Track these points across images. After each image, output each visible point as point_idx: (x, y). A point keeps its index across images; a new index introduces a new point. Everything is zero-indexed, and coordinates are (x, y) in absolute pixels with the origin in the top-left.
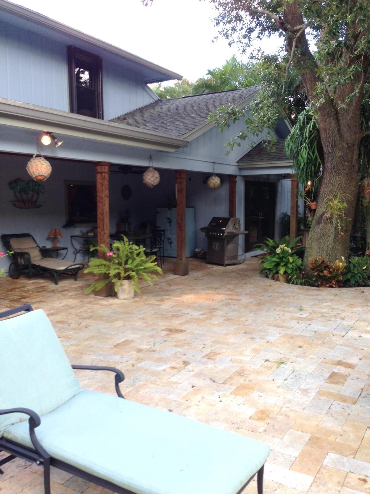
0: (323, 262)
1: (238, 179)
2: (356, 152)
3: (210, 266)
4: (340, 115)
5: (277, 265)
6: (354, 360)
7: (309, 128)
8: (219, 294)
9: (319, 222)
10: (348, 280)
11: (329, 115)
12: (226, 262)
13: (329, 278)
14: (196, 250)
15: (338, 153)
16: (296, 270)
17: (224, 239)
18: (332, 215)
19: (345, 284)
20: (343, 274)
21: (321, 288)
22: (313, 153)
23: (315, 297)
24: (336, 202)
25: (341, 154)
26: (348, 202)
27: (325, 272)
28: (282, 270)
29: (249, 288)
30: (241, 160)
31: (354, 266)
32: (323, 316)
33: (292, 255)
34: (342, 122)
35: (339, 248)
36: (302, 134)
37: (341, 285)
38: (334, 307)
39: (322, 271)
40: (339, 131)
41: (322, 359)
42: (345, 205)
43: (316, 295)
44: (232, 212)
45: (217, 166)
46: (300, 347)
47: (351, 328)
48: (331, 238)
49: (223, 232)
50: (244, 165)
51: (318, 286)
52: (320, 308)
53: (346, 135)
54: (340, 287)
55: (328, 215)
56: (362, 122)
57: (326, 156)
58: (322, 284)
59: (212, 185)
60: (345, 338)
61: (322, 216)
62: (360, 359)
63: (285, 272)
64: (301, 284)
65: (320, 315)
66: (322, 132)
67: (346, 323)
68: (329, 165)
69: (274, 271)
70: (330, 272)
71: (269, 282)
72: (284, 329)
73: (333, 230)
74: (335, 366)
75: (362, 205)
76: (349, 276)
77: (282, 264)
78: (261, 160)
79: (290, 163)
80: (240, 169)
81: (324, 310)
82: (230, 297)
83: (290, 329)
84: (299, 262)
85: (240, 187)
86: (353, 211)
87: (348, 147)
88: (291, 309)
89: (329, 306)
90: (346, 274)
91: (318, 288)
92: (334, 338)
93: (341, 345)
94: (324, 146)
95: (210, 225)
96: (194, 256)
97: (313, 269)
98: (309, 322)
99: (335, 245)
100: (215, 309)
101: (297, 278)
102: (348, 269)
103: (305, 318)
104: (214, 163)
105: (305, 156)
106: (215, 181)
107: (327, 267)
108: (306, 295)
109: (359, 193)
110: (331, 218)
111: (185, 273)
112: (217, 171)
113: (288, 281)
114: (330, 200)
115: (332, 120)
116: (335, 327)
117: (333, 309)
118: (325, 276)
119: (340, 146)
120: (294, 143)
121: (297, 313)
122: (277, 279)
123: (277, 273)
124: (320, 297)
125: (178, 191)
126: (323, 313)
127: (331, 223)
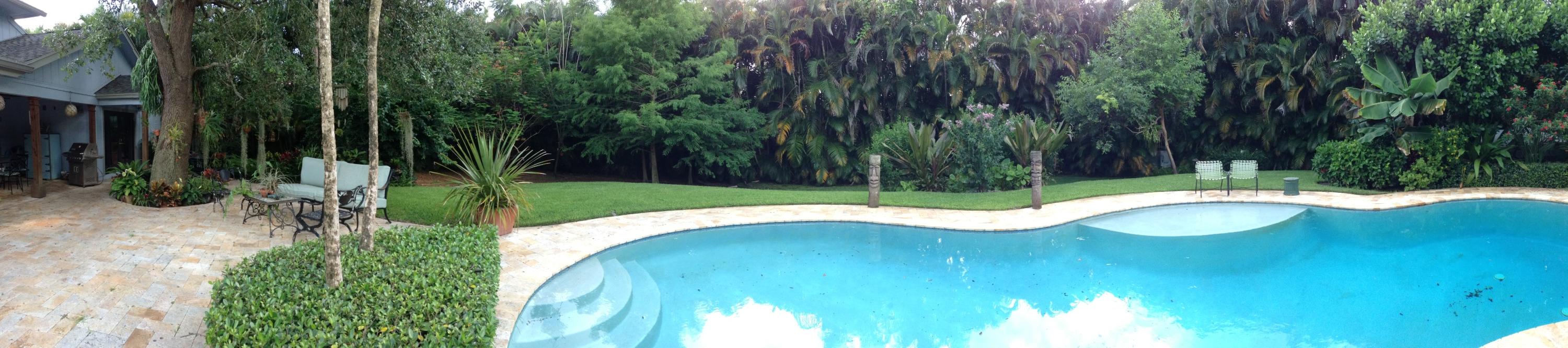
0: (163, 184)
1: (97, 109)
2: (190, 85)
3: (71, 187)
4: (174, 50)
5: (124, 187)
6: (164, 307)
7: (149, 60)
8: (62, 218)
9: (161, 148)
10: (185, 200)
11: (164, 49)
12: (85, 184)
13: (170, 199)
14: (62, 172)
15: (175, 86)
16: (141, 192)
17: (82, 163)
18: (171, 141)
19: (183, 203)
20: (182, 194)
21: (161, 209)
22: (154, 85)
23: (151, 220)
24: (175, 129)
25: (177, 86)
26: (185, 129)
27: (165, 193)
28: (127, 192)
29: (95, 210)
30: (99, 92)
31: (191, 186)
32: (151, 243)
33: (137, 178)
34: (177, 57)
35: (180, 170)
36: (144, 67)
37: (180, 204)
38: (165, 230)
39: (162, 193)
40: (174, 64)
41: (130, 307)
42: (182, 132)
43: (154, 217)
44: (92, 139)
45: (73, 95)
46: (112, 290)
47: (175, 256)
48: (172, 162)
49: (81, 156)
50: (102, 96)
51: (159, 207)
52: (152, 232)
53: (180, 68)
54: (179, 206)
55: (168, 141)
56: (193, 60)
57: (165, 88)
58: (162, 204)
59: (69, 113)
60: (165, 271)
61: (163, 142)
62: (173, 303)
63: (130, 194)
64: (144, 205)
65: (147, 241)
66: (160, 65)
67: (171, 251)
68: (168, 96)
69: (121, 193)
70: (170, 193)
71: (116, 203)
72: (105, 263)
73: (173, 155)
74: (141, 319)
75: (198, 132)
76: (186, 196)
77: (128, 186)
78: (116, 92)
79: (136, 95)
80: (99, 100)
81: (155, 236)
82: (71, 222)
83: (111, 262)
84: (144, 184)
85: (100, 117)
86: (190, 138)
87: (183, 80)
88: (123, 235)
89: (161, 229)
90: (183, 194)
91: (158, 209)
92: (153, 273)
93: (158, 283)
94: (162, 78)
95: (70, 150)
96: (61, 177)
97: (154, 191)
98: (134, 252)
99: (175, 168)
100: (48, 238)
101: (141, 200)
102: (185, 190)
103: (132, 247)
104: (70, 92)
105: (147, 87)
106: (72, 110)
107: (167, 188)
108: (144, 217)
109: (195, 121)
110: (171, 144)
111: (42, 195)
112: (73, 100)
113: (134, 203)
114: (170, 128)
115: (167, 54)
116: (158, 256)
117: (164, 233)
118: (165, 197)
119: (175, 79)
120: (138, 75)
121: (127, 239)
122: (124, 201)
123: (124, 194)
124: (156, 219)
125: (32, 117)
126: (153, 239)
127: (171, 148)
